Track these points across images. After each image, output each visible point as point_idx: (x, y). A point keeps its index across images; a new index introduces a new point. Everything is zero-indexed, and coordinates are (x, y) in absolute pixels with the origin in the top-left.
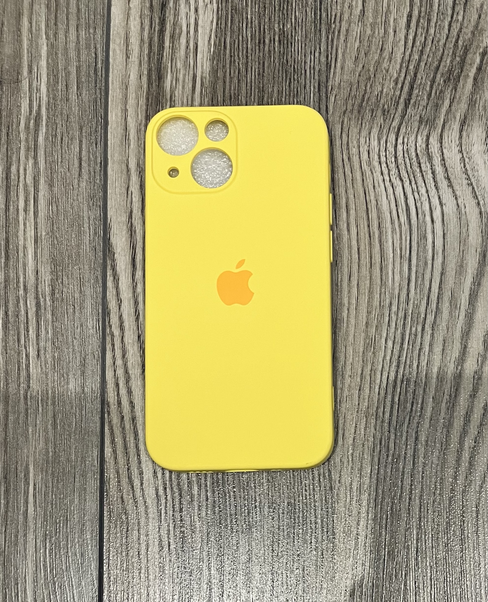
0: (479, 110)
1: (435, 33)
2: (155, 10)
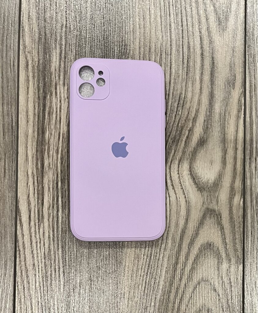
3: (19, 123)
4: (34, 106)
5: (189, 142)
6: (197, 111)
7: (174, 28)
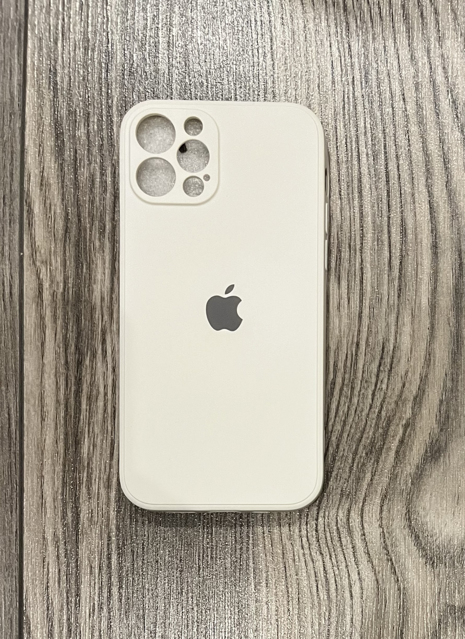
0: (400, 484)
1: (358, 403)
2: (70, 368)
3: (25, 422)
4: (57, 383)
5: (404, 453)
6: (424, 379)
7: (368, 186)
